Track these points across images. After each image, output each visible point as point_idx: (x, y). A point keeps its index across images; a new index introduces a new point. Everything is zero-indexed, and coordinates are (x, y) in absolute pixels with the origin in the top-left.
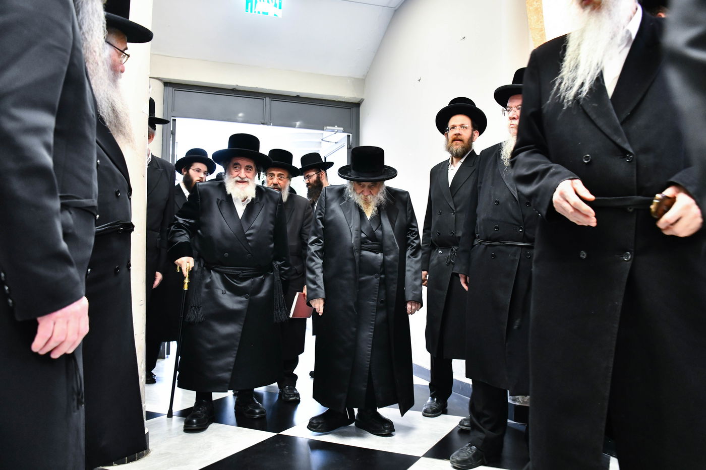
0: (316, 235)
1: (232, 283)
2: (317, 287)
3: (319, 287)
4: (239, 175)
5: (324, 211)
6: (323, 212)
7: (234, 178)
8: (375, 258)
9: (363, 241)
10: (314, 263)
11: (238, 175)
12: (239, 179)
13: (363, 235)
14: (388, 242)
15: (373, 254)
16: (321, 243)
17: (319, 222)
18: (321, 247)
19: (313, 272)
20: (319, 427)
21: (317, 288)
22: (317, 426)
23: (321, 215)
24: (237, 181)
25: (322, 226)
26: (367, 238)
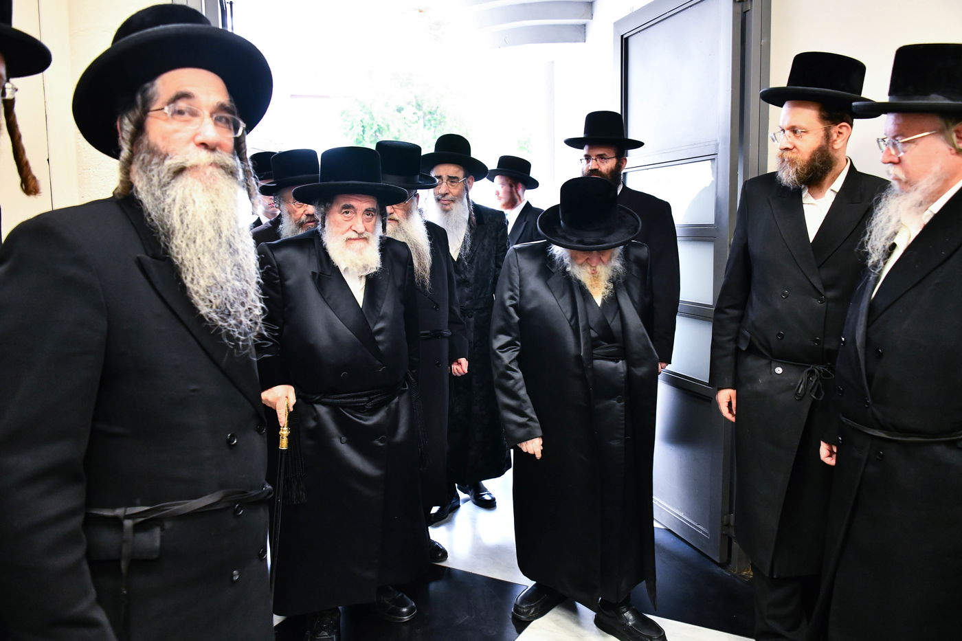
0: (507, 334)
1: (353, 420)
2: (528, 421)
3: (531, 419)
4: (353, 228)
5: (518, 292)
6: (516, 295)
7: (343, 233)
8: (615, 370)
9: (593, 344)
10: (512, 382)
11: (351, 227)
12: (354, 235)
13: (593, 334)
14: (636, 345)
15: (612, 364)
16: (518, 345)
17: (512, 310)
18: (517, 353)
19: (513, 395)
20: (532, 612)
21: (530, 423)
22: (529, 612)
23: (514, 299)
24: (350, 239)
25: (517, 318)
26: (600, 338)
